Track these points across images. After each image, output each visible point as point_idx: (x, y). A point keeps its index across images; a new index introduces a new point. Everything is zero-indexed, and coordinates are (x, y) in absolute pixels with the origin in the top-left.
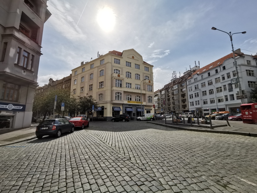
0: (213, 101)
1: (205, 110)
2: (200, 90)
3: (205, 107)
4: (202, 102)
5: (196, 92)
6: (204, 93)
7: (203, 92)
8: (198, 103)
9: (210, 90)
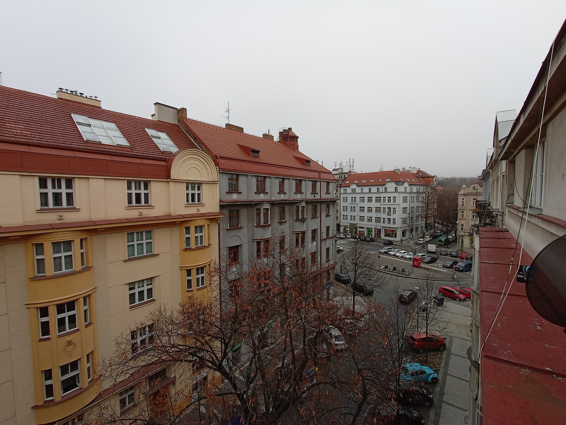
0: (370, 219)
1: (360, 227)
2: (357, 204)
3: (360, 224)
4: (359, 217)
5: (353, 206)
6: (362, 209)
7: (360, 207)
8: (353, 218)
9: (368, 208)
